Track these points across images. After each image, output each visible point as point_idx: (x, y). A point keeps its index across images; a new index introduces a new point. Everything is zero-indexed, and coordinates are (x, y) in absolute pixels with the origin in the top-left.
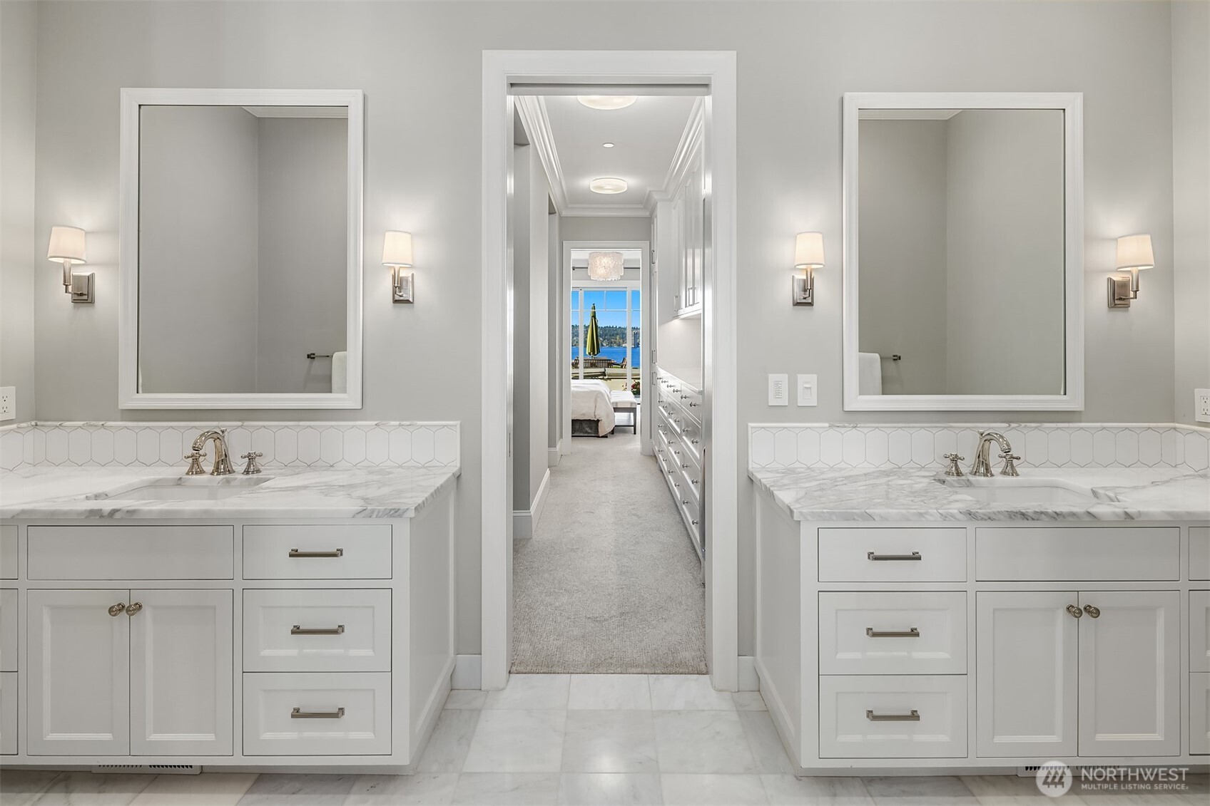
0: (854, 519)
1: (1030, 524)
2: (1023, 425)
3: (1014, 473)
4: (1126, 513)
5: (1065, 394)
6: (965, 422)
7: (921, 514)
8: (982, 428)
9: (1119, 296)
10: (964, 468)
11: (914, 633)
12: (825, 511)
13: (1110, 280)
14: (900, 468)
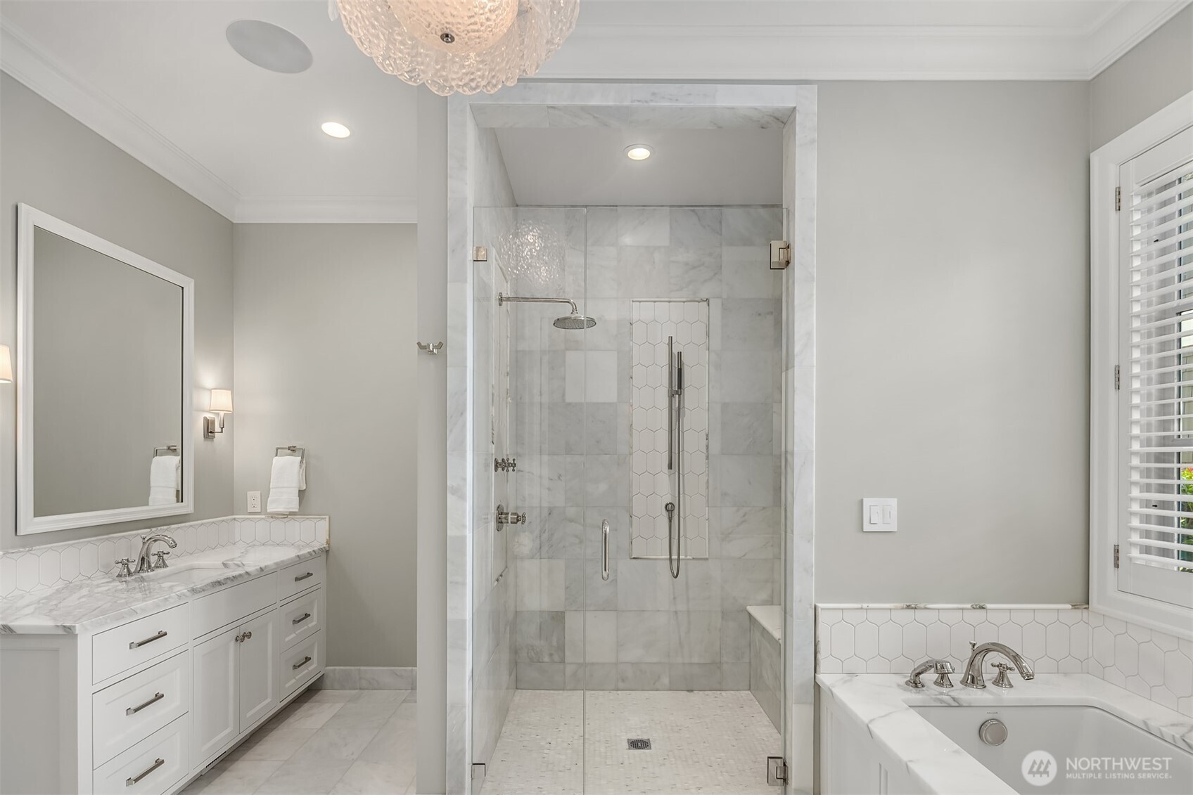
0: (123, 617)
1: (223, 587)
2: (159, 528)
3: (165, 565)
4: (261, 568)
5: (182, 501)
6: (120, 532)
7: (166, 599)
8: (143, 534)
9: (209, 432)
10: (133, 568)
11: (159, 697)
12: (101, 617)
13: (205, 418)
14: (89, 578)
